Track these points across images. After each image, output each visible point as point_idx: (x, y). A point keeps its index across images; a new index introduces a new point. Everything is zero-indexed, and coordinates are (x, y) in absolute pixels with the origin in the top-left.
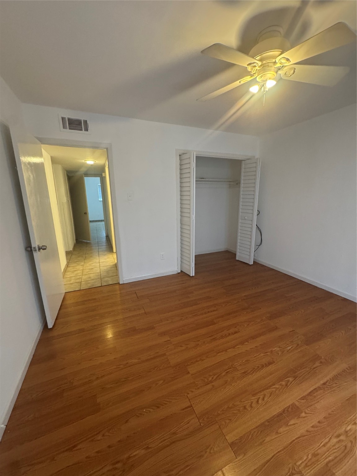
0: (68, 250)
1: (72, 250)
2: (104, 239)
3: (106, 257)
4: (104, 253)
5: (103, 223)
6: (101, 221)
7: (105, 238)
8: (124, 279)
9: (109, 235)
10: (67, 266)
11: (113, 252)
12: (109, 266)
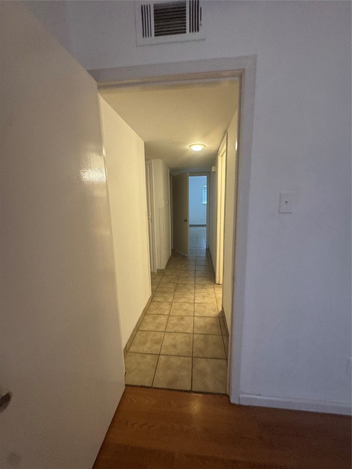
0: (160, 268)
1: (164, 269)
2: (204, 255)
3: (204, 292)
4: (202, 283)
5: (205, 228)
6: (203, 226)
7: (205, 252)
8: (241, 396)
9: (210, 247)
10: (151, 301)
11: (215, 283)
12: (208, 320)
